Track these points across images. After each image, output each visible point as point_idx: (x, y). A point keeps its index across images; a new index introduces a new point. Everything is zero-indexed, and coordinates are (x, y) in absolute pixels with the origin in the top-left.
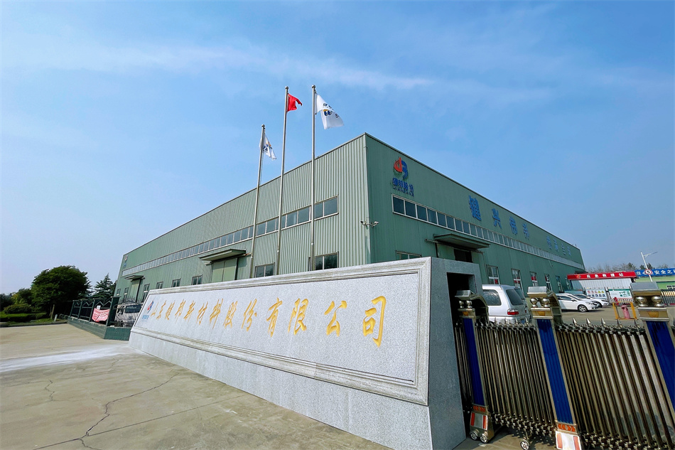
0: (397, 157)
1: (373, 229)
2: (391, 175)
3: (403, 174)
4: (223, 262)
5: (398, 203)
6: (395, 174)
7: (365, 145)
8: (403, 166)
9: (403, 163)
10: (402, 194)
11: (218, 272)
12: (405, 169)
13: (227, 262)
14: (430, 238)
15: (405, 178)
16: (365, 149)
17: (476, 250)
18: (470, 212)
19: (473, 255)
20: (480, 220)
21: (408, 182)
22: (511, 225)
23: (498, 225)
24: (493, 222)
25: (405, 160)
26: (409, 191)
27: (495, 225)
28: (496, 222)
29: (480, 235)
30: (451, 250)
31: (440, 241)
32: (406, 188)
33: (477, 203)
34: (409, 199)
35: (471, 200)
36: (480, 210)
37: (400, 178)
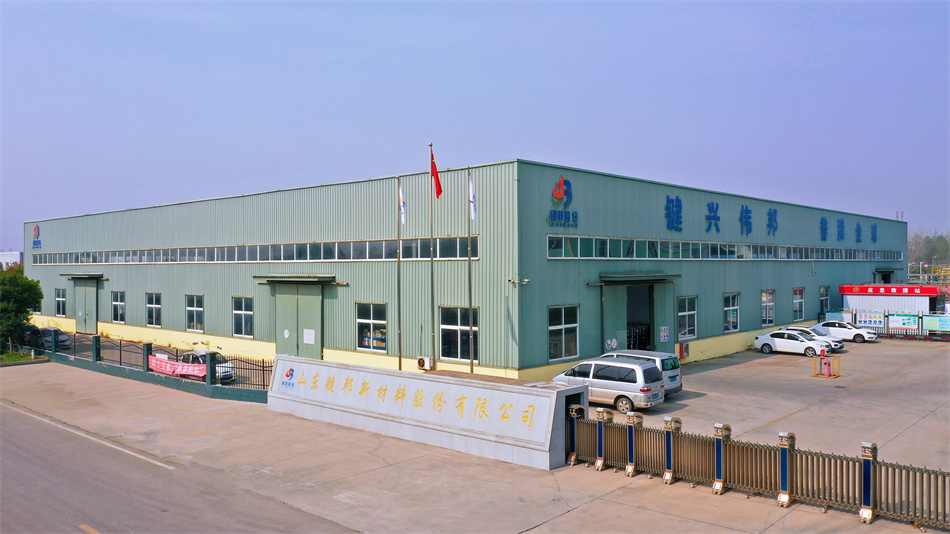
0: (556, 178)
1: (522, 286)
2: (548, 206)
3: (565, 199)
5: (555, 244)
6: (554, 204)
7: (516, 178)
8: (565, 188)
9: (567, 182)
10: (560, 230)
11: (286, 300)
12: (568, 193)
14: (594, 276)
15: (567, 204)
16: (516, 182)
17: (662, 281)
18: (663, 222)
19: (657, 288)
20: (680, 230)
21: (571, 209)
22: (741, 220)
23: (713, 228)
24: (705, 225)
25: (569, 177)
26: (571, 222)
27: (708, 230)
28: (710, 224)
29: (676, 254)
30: (622, 290)
31: (607, 282)
32: (568, 219)
33: (678, 201)
34: (571, 233)
35: (669, 201)
36: (683, 214)
37: (561, 208)
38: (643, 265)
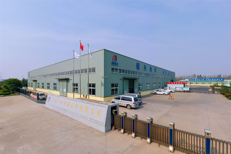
0: (113, 55)
1: (105, 78)
2: (111, 61)
3: (115, 60)
4: (62, 80)
5: (113, 69)
6: (113, 60)
7: (103, 53)
8: (115, 57)
9: (116, 56)
10: (114, 66)
11: (61, 83)
12: (116, 58)
13: (64, 81)
14: (122, 78)
15: (116, 61)
16: (103, 54)
17: (136, 79)
18: (136, 68)
19: (135, 81)
20: (139, 70)
21: (117, 62)
22: (150, 69)
23: (145, 70)
24: (144, 69)
25: (116, 55)
26: (117, 65)
27: (144, 70)
28: (145, 69)
29: (138, 74)
30: (128, 81)
31: (125, 79)
32: (116, 64)
33: (139, 64)
34: (116, 67)
35: (137, 63)
36: (140, 66)
37: (114, 62)
38: (132, 76)
